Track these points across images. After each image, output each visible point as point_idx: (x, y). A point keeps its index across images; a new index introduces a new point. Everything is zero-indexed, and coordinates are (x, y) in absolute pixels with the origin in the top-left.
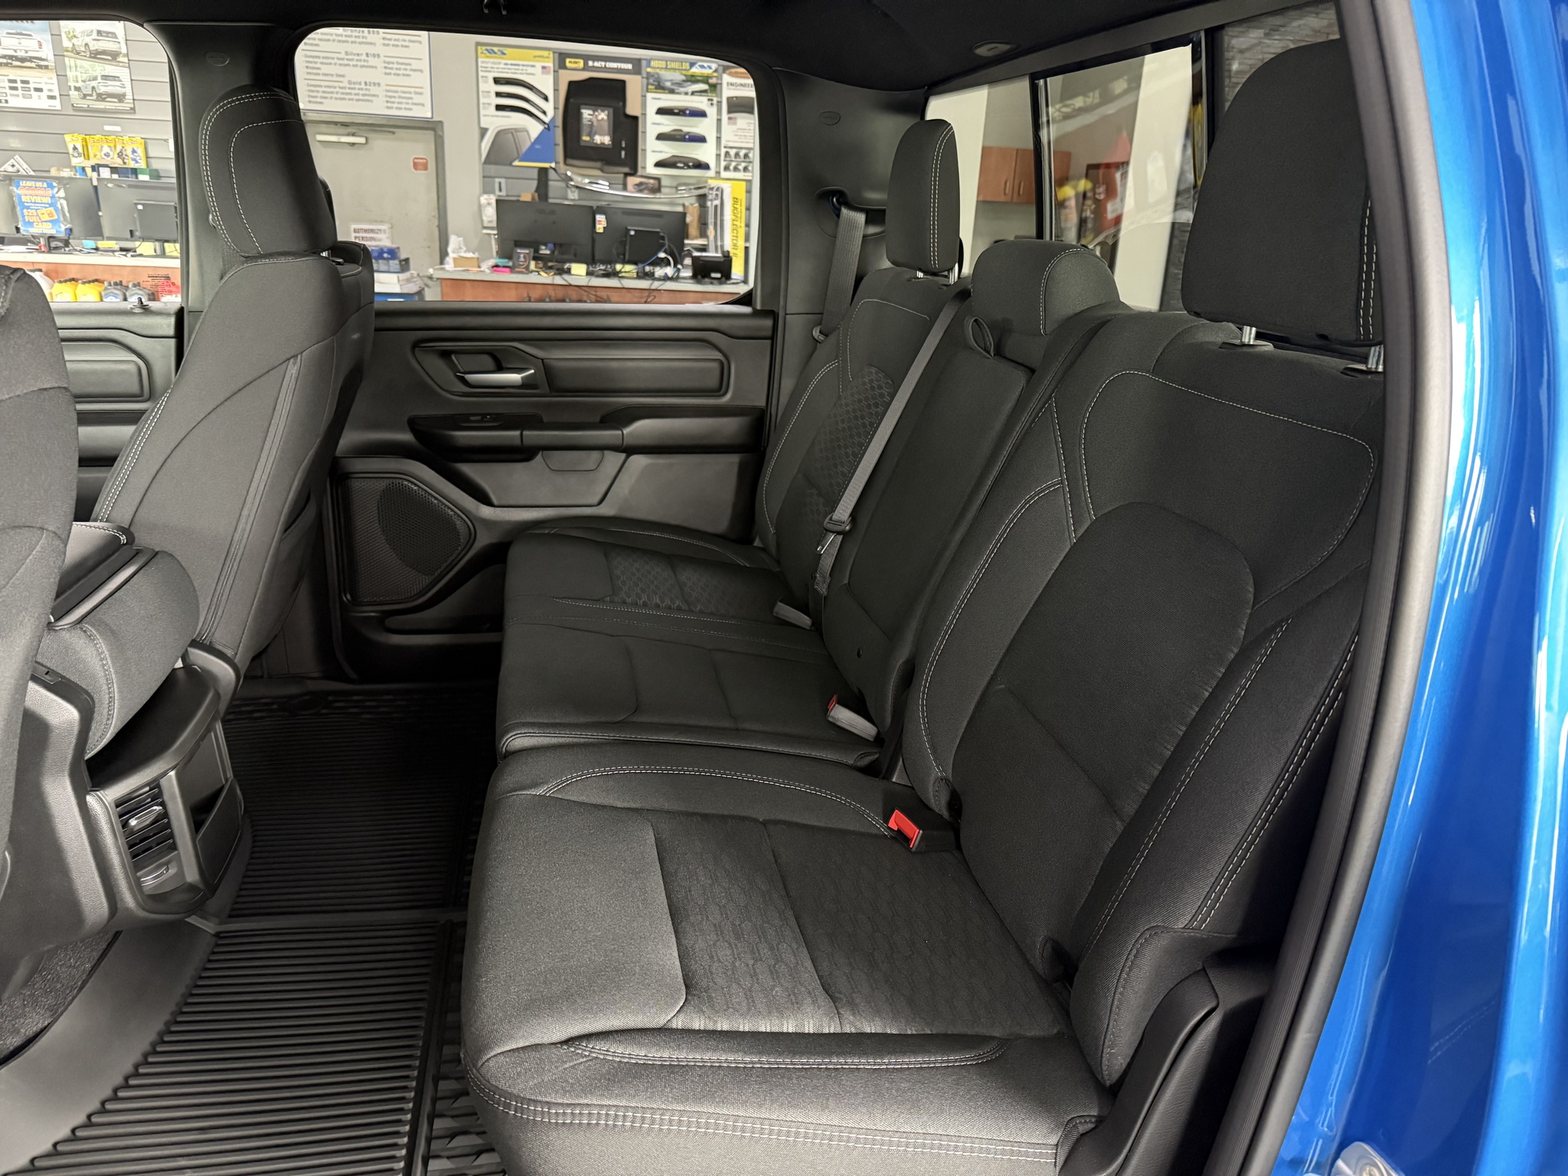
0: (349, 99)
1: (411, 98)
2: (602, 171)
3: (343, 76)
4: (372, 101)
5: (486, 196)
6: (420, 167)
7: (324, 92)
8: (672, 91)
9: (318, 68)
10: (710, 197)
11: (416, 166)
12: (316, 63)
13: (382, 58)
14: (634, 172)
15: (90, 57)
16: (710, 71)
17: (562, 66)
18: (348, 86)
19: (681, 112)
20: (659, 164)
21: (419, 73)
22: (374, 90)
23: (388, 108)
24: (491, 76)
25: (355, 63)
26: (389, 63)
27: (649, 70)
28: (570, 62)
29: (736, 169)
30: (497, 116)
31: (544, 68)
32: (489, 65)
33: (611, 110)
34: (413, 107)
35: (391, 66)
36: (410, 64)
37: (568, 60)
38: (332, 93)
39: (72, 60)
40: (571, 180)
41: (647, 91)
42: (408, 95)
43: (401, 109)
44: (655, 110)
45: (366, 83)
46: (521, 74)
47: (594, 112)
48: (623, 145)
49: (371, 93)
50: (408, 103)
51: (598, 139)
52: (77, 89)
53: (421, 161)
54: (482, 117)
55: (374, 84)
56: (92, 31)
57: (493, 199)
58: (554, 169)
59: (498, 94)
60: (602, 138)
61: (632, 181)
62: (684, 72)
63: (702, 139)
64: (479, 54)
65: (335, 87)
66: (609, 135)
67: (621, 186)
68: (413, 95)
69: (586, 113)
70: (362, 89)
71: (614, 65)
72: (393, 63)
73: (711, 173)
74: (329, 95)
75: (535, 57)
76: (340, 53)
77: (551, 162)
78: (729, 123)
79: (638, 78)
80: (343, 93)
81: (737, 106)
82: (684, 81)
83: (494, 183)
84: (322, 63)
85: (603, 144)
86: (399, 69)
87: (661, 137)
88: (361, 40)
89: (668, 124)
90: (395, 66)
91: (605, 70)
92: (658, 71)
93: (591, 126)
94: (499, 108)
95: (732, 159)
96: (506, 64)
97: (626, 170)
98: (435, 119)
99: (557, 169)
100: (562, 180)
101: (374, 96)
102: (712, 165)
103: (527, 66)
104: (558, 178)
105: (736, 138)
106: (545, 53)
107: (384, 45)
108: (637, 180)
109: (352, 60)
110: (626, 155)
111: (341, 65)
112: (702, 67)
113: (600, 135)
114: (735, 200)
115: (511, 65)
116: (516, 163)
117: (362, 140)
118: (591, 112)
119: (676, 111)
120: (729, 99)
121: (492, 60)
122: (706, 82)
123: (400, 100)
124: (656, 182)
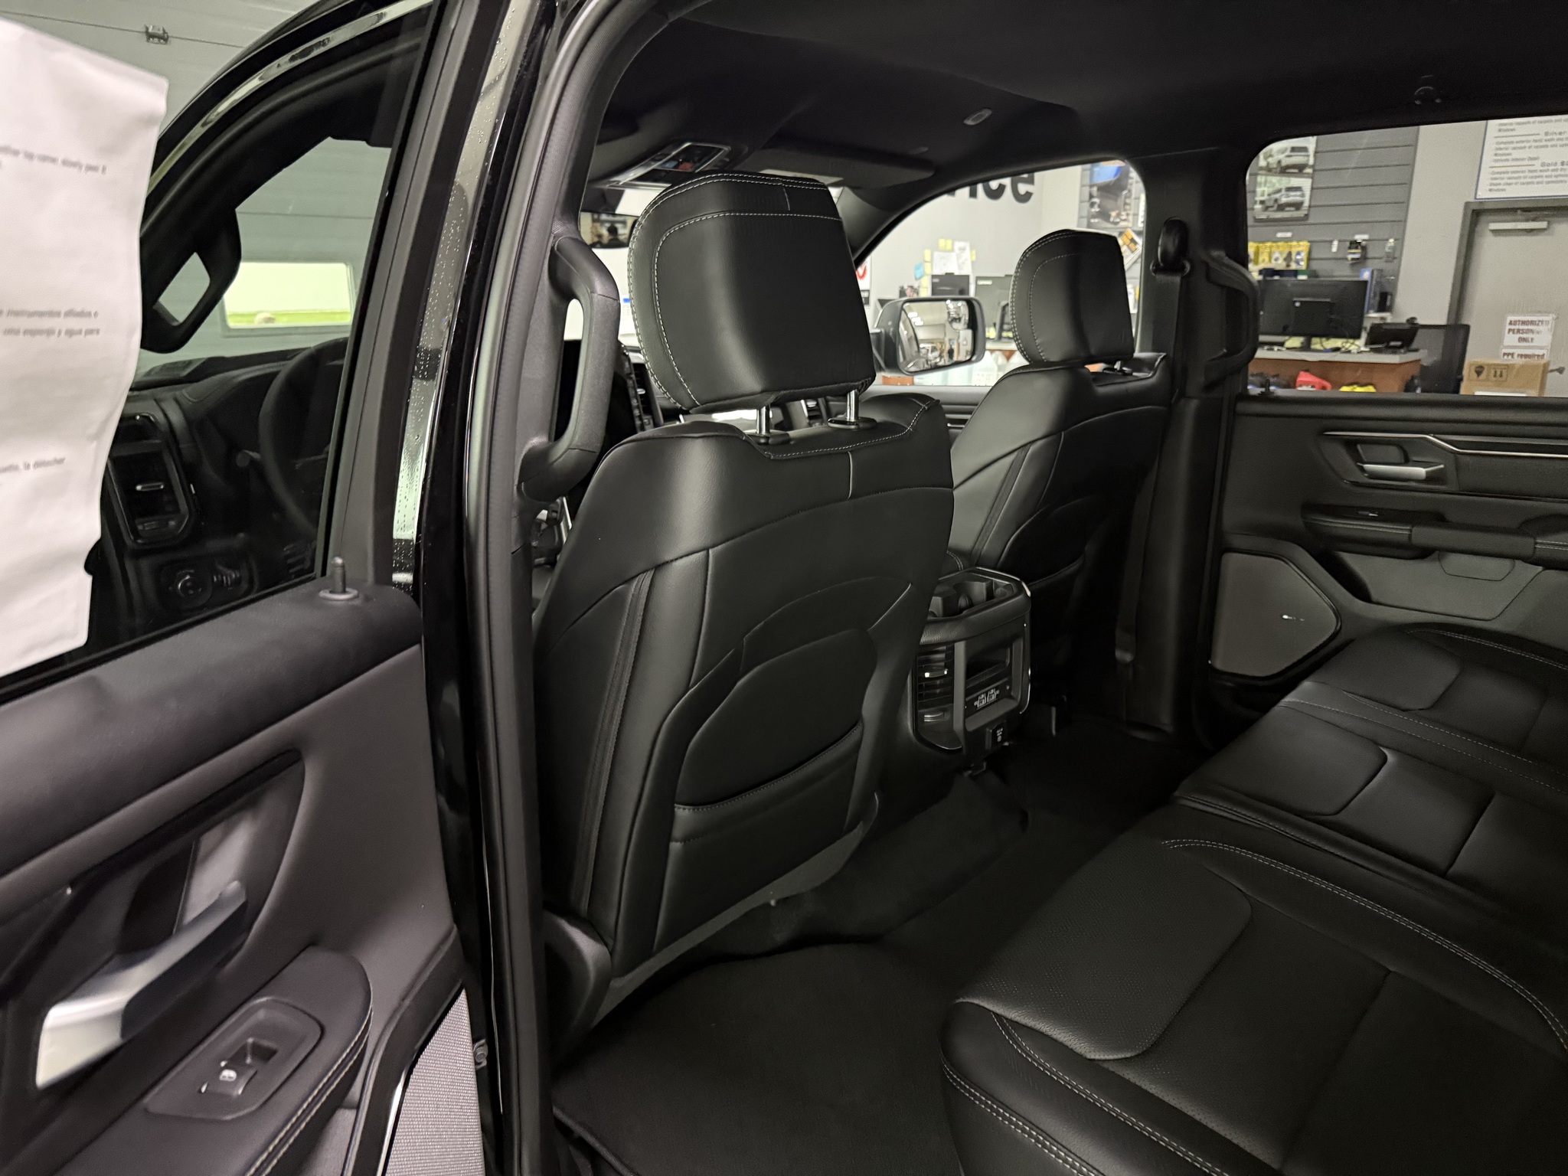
0: (1538, 183)
3: (1535, 159)
7: (1509, 178)
9: (1508, 154)
12: (1507, 149)
15: (1281, 173)
18: (1542, 168)
38: (1519, 177)
65: (1523, 172)
70: (1556, 170)
74: (1514, 181)
76: (1539, 134)
80: (1532, 177)
84: (1514, 148)
109: (1552, 140)
111: (1537, 147)
117: (1543, 225)
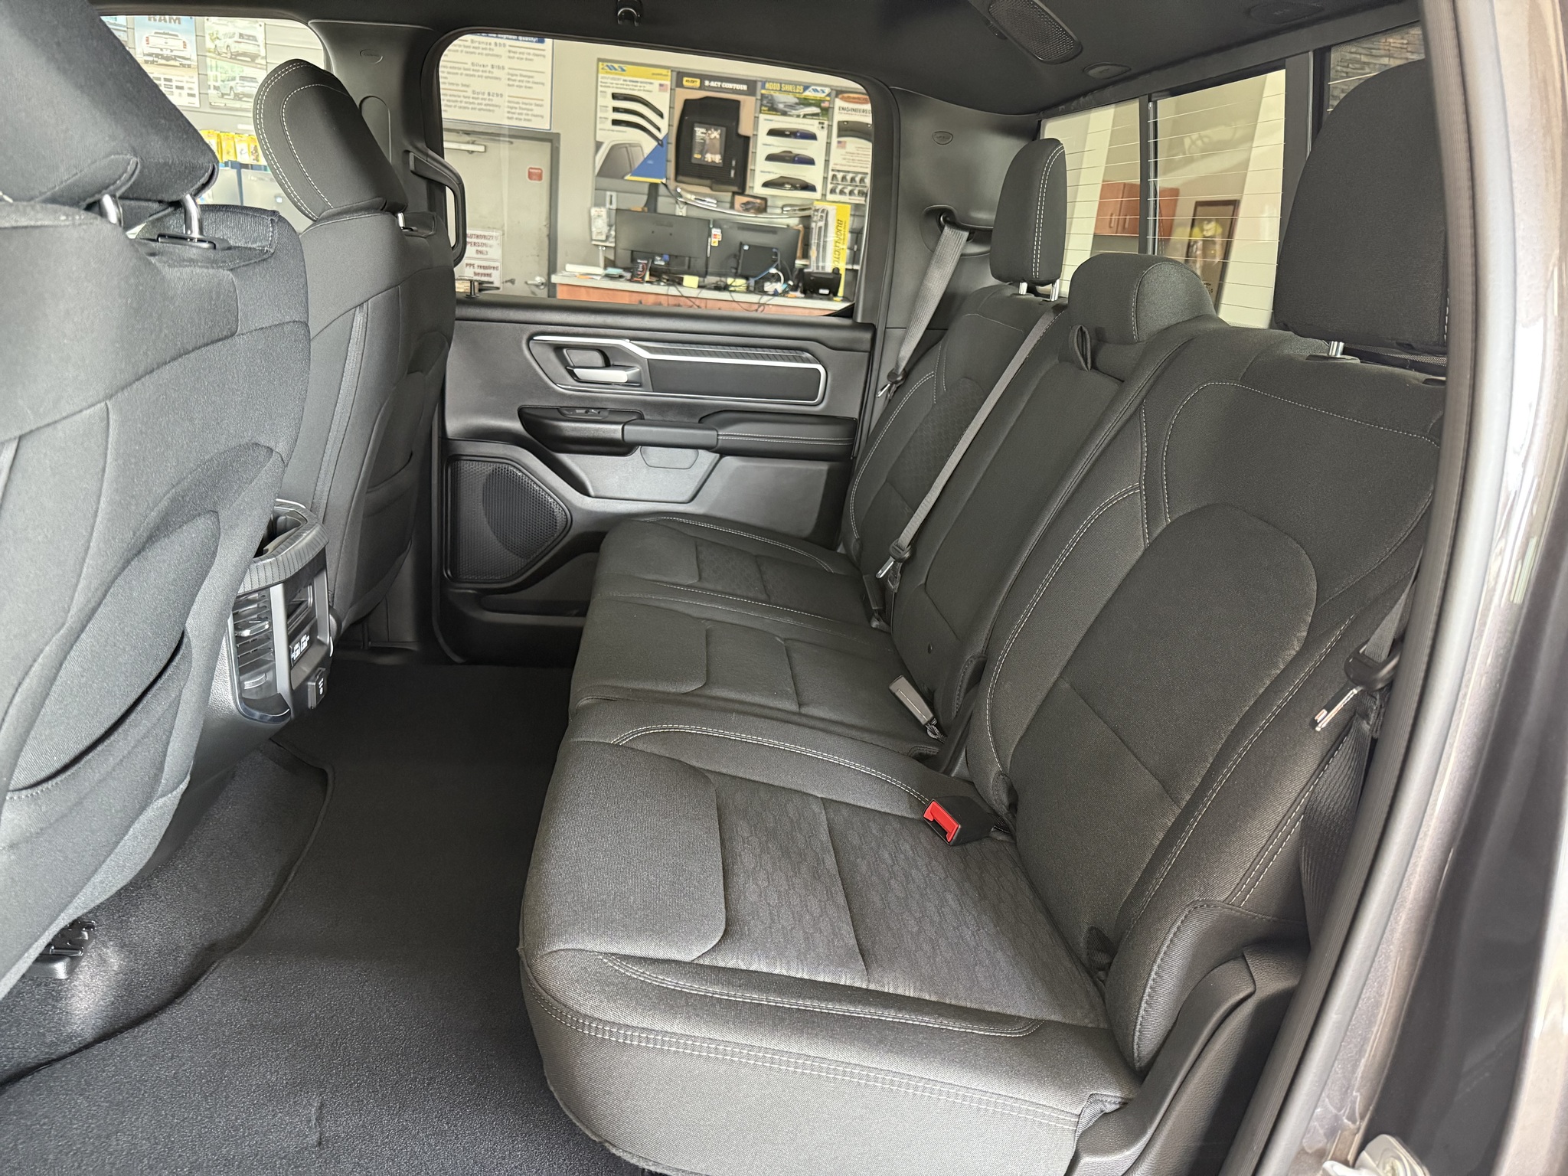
0: (472, 108)
1: (532, 110)
2: (711, 188)
3: (468, 86)
4: (493, 111)
5: (598, 209)
6: (534, 177)
8: (784, 114)
10: (815, 219)
11: (530, 175)
13: (506, 70)
14: (742, 193)
15: (231, 58)
16: (823, 95)
17: (679, 84)
18: (472, 95)
19: (794, 134)
20: (766, 185)
21: (541, 86)
22: (496, 100)
23: (509, 118)
24: (610, 91)
25: (480, 73)
26: (512, 75)
27: (763, 92)
28: (687, 81)
29: (842, 192)
30: (613, 131)
31: (661, 85)
32: (609, 81)
33: (724, 129)
34: (533, 118)
35: (514, 78)
36: (532, 77)
37: (685, 79)
38: (457, 101)
39: (214, 61)
40: (681, 196)
41: (760, 112)
42: (528, 107)
43: (520, 119)
44: (766, 131)
45: (489, 94)
46: (639, 90)
47: (707, 130)
48: (734, 163)
49: (493, 103)
50: (528, 115)
51: (709, 157)
52: (216, 88)
53: (536, 171)
54: (598, 131)
55: (497, 95)
56: (234, 34)
57: (603, 212)
58: (665, 185)
59: (616, 110)
60: (713, 156)
61: (740, 200)
62: (798, 95)
63: (810, 162)
64: (600, 70)
65: (459, 97)
66: (720, 153)
67: (728, 205)
68: (533, 107)
69: (699, 131)
70: (485, 99)
71: (730, 86)
72: (516, 75)
73: (817, 195)
74: (453, 104)
75: (653, 74)
76: (466, 63)
77: (661, 178)
78: (838, 147)
79: (753, 98)
80: (466, 103)
81: (848, 130)
82: (797, 104)
83: (605, 195)
84: (449, 73)
85: (713, 162)
86: (522, 81)
87: (771, 158)
88: (488, 52)
89: (780, 145)
90: (519, 78)
91: (721, 90)
92: (772, 93)
93: (704, 144)
94: (615, 122)
95: (838, 182)
96: (625, 81)
97: (735, 189)
98: (554, 131)
99: (668, 184)
100: (672, 196)
101: (496, 106)
102: (819, 188)
103: (646, 83)
104: (669, 194)
105: (844, 162)
106: (664, 72)
107: (509, 57)
108: (745, 199)
109: (478, 71)
110: (735, 174)
111: (466, 75)
112: (816, 91)
113: (712, 153)
114: (839, 222)
115: (630, 81)
116: (628, 177)
117: (482, 149)
118: (704, 130)
119: (788, 133)
120: (839, 123)
121: (611, 76)
122: (818, 106)
123: (521, 111)
124: (763, 202)
